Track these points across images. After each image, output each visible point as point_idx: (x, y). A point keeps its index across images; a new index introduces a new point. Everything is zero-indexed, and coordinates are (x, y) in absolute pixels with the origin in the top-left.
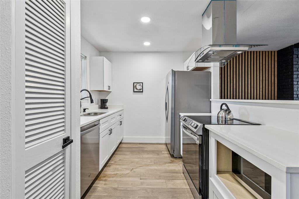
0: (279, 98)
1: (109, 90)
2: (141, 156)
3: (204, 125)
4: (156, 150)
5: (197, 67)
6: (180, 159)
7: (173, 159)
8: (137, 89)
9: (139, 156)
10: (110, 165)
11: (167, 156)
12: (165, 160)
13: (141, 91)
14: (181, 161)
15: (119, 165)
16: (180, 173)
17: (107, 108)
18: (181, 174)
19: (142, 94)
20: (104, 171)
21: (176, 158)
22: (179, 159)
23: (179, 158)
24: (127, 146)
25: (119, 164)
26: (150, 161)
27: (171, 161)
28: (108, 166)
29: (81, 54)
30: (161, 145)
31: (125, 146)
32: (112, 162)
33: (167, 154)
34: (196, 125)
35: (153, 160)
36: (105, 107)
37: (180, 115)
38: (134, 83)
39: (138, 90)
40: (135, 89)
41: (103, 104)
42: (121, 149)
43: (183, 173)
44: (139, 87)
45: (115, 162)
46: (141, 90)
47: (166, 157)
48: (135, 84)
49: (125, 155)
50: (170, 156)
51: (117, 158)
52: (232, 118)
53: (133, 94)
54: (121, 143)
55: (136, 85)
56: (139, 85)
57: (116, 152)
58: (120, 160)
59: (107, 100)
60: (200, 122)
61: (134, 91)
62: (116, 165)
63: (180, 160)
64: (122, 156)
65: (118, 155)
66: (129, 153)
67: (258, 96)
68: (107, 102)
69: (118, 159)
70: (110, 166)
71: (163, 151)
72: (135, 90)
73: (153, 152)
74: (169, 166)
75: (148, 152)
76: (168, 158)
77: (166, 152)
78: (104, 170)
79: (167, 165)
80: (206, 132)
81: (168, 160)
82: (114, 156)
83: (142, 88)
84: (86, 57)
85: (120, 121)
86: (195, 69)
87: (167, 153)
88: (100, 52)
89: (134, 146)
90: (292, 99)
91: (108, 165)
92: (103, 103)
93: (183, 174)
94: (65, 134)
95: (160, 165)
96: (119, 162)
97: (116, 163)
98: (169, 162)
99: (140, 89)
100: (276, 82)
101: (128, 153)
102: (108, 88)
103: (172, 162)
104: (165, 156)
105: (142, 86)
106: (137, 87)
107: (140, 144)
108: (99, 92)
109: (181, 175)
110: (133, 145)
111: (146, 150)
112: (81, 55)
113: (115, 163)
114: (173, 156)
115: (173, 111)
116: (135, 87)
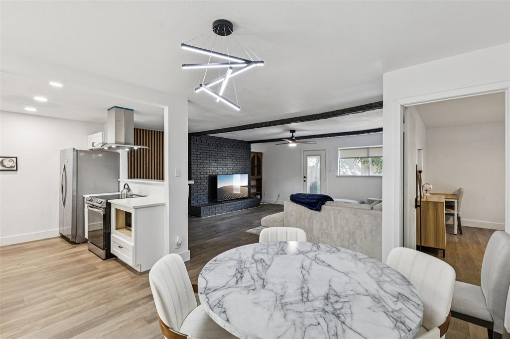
3: (107, 200)
8: (4, 166)
11: (66, 245)
19: (16, 174)
21: (79, 243)
23: (83, 243)
27: (72, 247)
34: (101, 202)
37: (84, 197)
39: (8, 168)
44: (8, 163)
48: (1, 159)
52: (131, 194)
55: (3, 161)
60: (104, 199)
63: (85, 244)
67: (147, 176)
72: (1, 168)
80: (109, 205)
81: (68, 248)
83: (15, 164)
98: (70, 248)
99: (12, 167)
105: (15, 161)
106: (4, 164)
114: (73, 243)
115: (75, 193)
116: (1, 163)
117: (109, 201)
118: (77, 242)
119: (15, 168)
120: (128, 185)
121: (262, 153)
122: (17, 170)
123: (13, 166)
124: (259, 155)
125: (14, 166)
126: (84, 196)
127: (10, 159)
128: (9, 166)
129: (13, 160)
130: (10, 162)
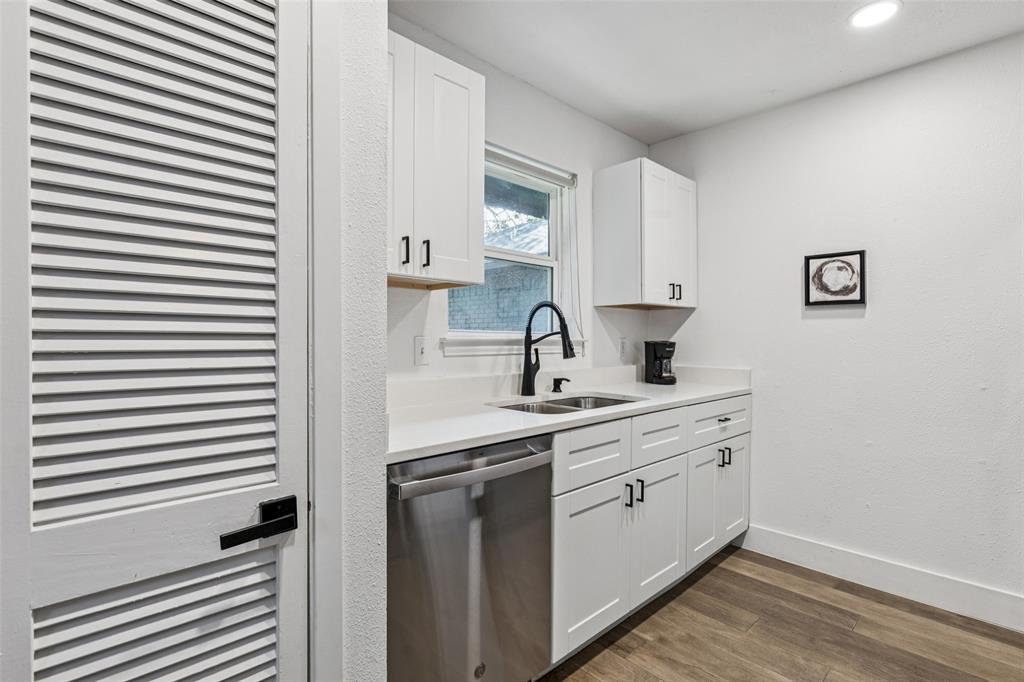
1: (674, 303)
2: (818, 667)
8: (824, 288)
9: (803, 662)
10: (634, 644)
13: (855, 299)
15: (672, 663)
17: (672, 381)
19: (863, 316)
20: (590, 662)
24: (763, 575)
25: (674, 661)
28: (618, 647)
29: (487, 142)
31: (749, 570)
32: (647, 637)
36: (660, 377)
38: (808, 259)
39: (836, 293)
40: (812, 287)
41: (656, 363)
42: (719, 582)
44: (837, 277)
45: (662, 640)
46: (852, 290)
48: (814, 265)
49: (726, 618)
51: (680, 620)
53: (803, 318)
54: (732, 549)
55: (820, 269)
56: (840, 269)
57: (690, 590)
58: (689, 639)
59: (673, 345)
61: (808, 303)
62: (660, 658)
64: (707, 619)
65: (694, 609)
66: (754, 618)
68: (672, 353)
69: (680, 632)
70: (628, 650)
72: (816, 295)
75: (871, 655)
78: (597, 659)
82: (672, 610)
83: (856, 279)
84: (574, 176)
85: (722, 446)
88: (649, 145)
89: (797, 587)
91: (625, 640)
92: (656, 358)
94: (275, 484)
96: (679, 646)
97: (665, 650)
99: (847, 290)
101: (748, 617)
102: (668, 292)
105: (857, 268)
106: (825, 279)
108: (643, 312)
110: (796, 579)
111: (867, 641)
112: (486, 150)
113: (658, 645)
116: (816, 279)
119: (856, 295)
122: (862, 301)
123: (851, 284)
125: (855, 286)
127: (843, 262)
128: (837, 288)
129: (850, 265)
130: (843, 272)
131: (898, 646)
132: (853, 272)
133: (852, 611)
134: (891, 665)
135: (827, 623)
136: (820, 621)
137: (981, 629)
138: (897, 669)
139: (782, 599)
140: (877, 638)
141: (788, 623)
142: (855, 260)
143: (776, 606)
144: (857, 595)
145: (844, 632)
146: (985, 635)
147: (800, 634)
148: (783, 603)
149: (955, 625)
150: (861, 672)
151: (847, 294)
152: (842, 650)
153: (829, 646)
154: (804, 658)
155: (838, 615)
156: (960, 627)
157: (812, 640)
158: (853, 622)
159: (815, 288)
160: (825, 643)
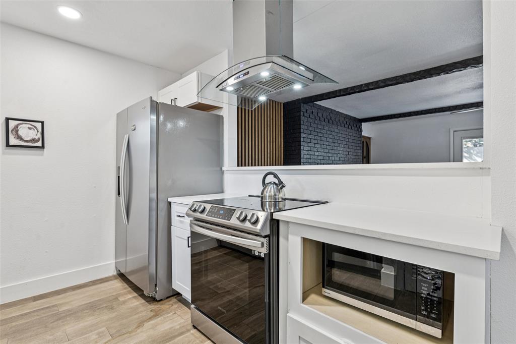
0: (285, 164)
2: (60, 333)
4: (100, 300)
5: (200, 103)
6: (170, 299)
7: (156, 306)
8: (20, 138)
9: (51, 337)
11: (138, 303)
12: (136, 316)
13: (38, 145)
14: (175, 303)
16: (188, 331)
18: (192, 332)
19: (42, 155)
21: (161, 300)
22: (169, 301)
23: (167, 298)
26: (95, 337)
27: (153, 314)
30: (106, 284)
33: (134, 300)
35: (104, 329)
38: (8, 119)
39: (27, 141)
40: (11, 137)
43: (195, 327)
44: (27, 132)
46: (37, 141)
47: (136, 308)
48: (13, 123)
50: (143, 301)
52: (284, 197)
55: (17, 126)
56: (30, 128)
61: (8, 145)
63: (171, 302)
71: (119, 295)
72: (13, 141)
73: (93, 307)
74: (154, 327)
75: (74, 314)
76: (142, 309)
77: (130, 296)
79: (148, 325)
81: (144, 314)
83: (39, 136)
86: (195, 105)
87: (134, 297)
89: (14, 312)
90: (299, 163)
93: (195, 330)
95: (130, 332)
98: (149, 316)
99: (34, 140)
100: (282, 146)
103: (157, 314)
104: (132, 305)
105: (40, 130)
106: (20, 133)
107: (35, 299)
109: (193, 334)
110: (9, 310)
111: (69, 311)
114: (152, 300)
115: (154, 195)
116: (13, 132)
117: (276, 216)
118: (158, 298)
119: (39, 144)
120: (276, 176)
121: (370, 138)
122: (43, 147)
123: (37, 138)
124: (368, 141)
125: (39, 139)
126: (170, 200)
127: (31, 125)
128: (28, 139)
129: (36, 128)
130: (32, 131)
131: (80, 304)
132: (38, 131)
133: (51, 305)
134: (84, 312)
135: (45, 316)
136: (41, 318)
137: (98, 282)
138: (87, 311)
139: (12, 323)
140: (71, 307)
141: (26, 329)
142: (39, 125)
143: (11, 328)
144: (47, 298)
145: (56, 314)
146: (101, 283)
147: (38, 329)
148: (14, 324)
149: (91, 286)
150: (77, 322)
151: (34, 143)
152: (62, 320)
153: (56, 323)
154: (50, 335)
155: (47, 310)
156: (93, 285)
157: (46, 327)
158: (56, 308)
159: (13, 137)
160: (53, 324)
